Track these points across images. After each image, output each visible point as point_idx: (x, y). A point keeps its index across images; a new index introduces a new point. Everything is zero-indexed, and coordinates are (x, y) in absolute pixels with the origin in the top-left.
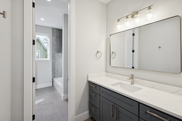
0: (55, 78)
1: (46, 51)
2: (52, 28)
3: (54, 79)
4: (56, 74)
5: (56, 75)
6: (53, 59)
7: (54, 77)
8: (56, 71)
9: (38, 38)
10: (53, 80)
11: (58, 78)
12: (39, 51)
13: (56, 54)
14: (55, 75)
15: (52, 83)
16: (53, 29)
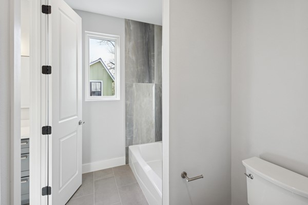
0: (132, 144)
1: (113, 81)
2: (126, 20)
3: (130, 147)
4: (134, 136)
5: (134, 139)
6: (127, 99)
7: (130, 142)
8: (134, 127)
9: (100, 59)
10: (127, 149)
11: (141, 146)
12: (102, 81)
13: (134, 86)
14: (132, 137)
15: (125, 157)
16: (128, 22)
